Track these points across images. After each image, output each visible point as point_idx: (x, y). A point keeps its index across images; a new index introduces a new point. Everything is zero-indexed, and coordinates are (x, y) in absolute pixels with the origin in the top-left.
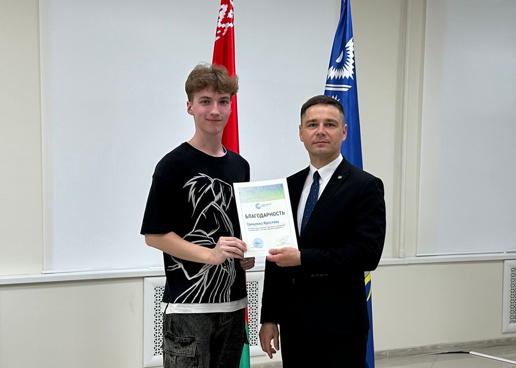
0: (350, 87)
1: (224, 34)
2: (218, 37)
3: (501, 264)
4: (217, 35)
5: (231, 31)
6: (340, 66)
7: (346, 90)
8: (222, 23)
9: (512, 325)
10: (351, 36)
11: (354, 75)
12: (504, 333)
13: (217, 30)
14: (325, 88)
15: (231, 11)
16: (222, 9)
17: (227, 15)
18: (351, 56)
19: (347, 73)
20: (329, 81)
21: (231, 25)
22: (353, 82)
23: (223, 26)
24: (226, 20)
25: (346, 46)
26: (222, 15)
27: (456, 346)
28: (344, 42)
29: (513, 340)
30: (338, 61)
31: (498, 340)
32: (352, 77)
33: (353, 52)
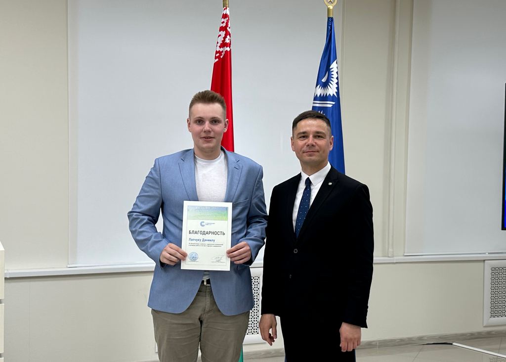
0: (334, 103)
1: (221, 57)
2: (217, 60)
4: (216, 59)
5: (229, 54)
6: (325, 85)
7: (330, 106)
8: (220, 47)
9: (493, 319)
10: (335, 58)
11: (338, 93)
12: (485, 327)
13: (216, 54)
14: (312, 105)
15: (228, 37)
16: (220, 35)
17: (224, 40)
18: (335, 76)
19: (332, 91)
20: (316, 98)
21: (228, 49)
22: (336, 99)
23: (221, 50)
24: (224, 44)
25: (331, 67)
26: (220, 40)
27: (440, 337)
28: (329, 64)
29: (493, 333)
30: (324, 80)
31: (479, 333)
32: (335, 95)
33: (337, 73)
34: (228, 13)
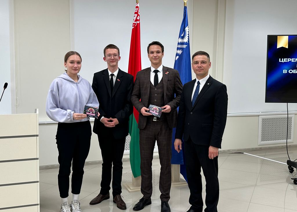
0: (187, 46)
1: (136, 26)
2: (134, 27)
3: (258, 117)
4: (133, 27)
5: (139, 25)
6: (183, 38)
7: (185, 47)
8: (135, 21)
9: (262, 142)
10: (187, 25)
11: (189, 41)
12: (259, 145)
13: (133, 24)
14: (177, 47)
15: (138, 16)
16: (135, 16)
17: (137, 18)
18: (187, 33)
19: (186, 40)
20: (178, 44)
21: (138, 22)
22: (188, 44)
23: (135, 22)
24: (136, 20)
25: (185, 29)
26: (135, 18)
28: (184, 28)
29: (263, 148)
30: (182, 35)
31: (256, 148)
32: (187, 42)
33: (188, 32)
34: (138, 6)
